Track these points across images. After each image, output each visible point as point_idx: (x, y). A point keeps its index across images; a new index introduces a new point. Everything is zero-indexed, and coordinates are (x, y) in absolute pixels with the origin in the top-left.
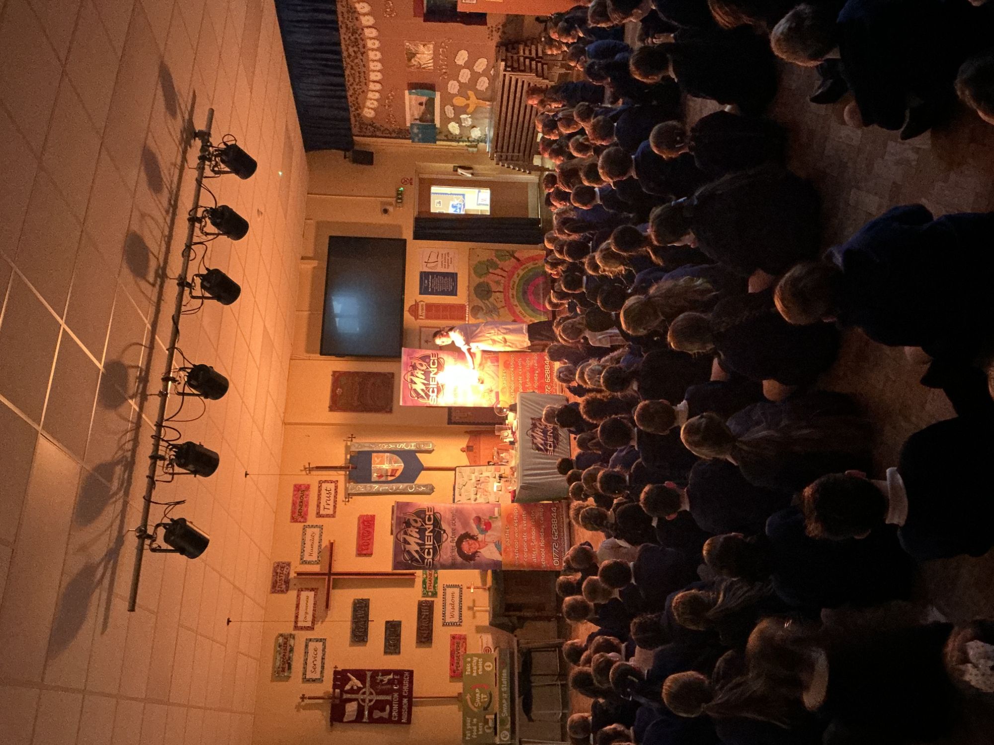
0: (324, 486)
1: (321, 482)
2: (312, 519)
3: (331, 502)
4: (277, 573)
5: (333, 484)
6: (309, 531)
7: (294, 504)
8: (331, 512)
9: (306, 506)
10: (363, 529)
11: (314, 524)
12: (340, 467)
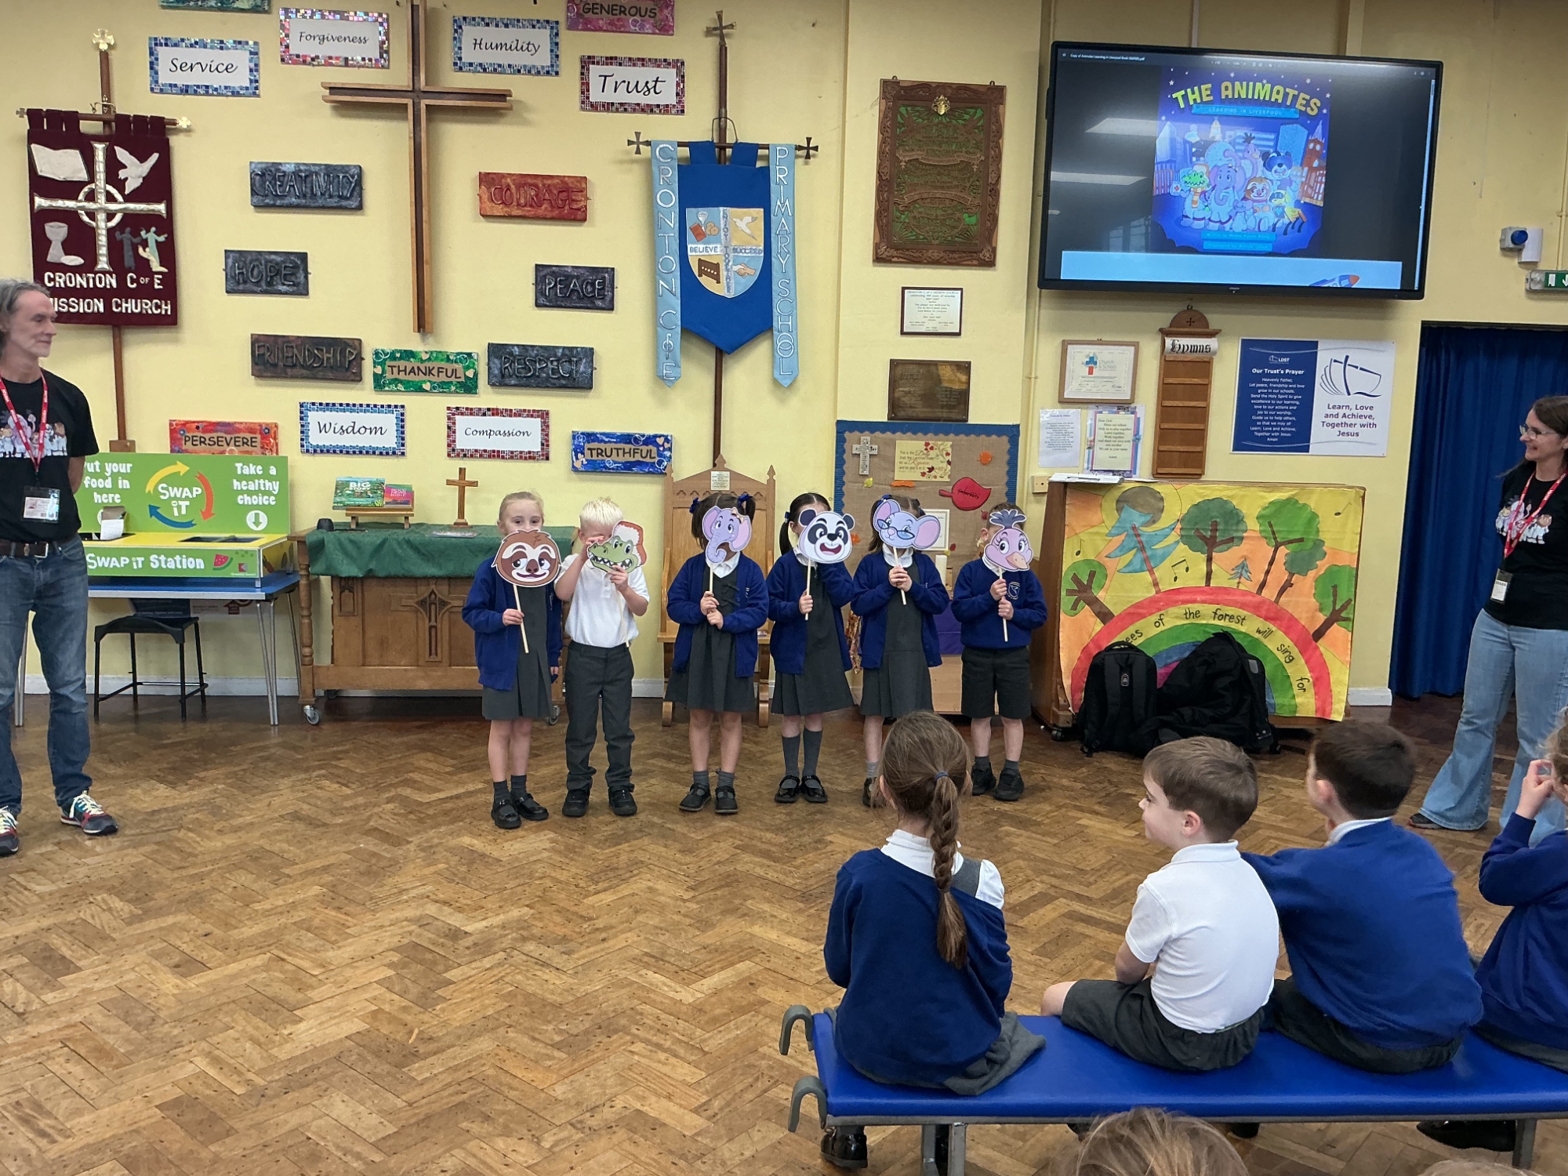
0: (670, 75)
1: (678, 65)
2: (577, 44)
3: (621, 97)
5: (673, 100)
6: (542, 37)
8: (595, 96)
9: (611, 23)
10: (549, 188)
11: (563, 51)
12: (721, 118)
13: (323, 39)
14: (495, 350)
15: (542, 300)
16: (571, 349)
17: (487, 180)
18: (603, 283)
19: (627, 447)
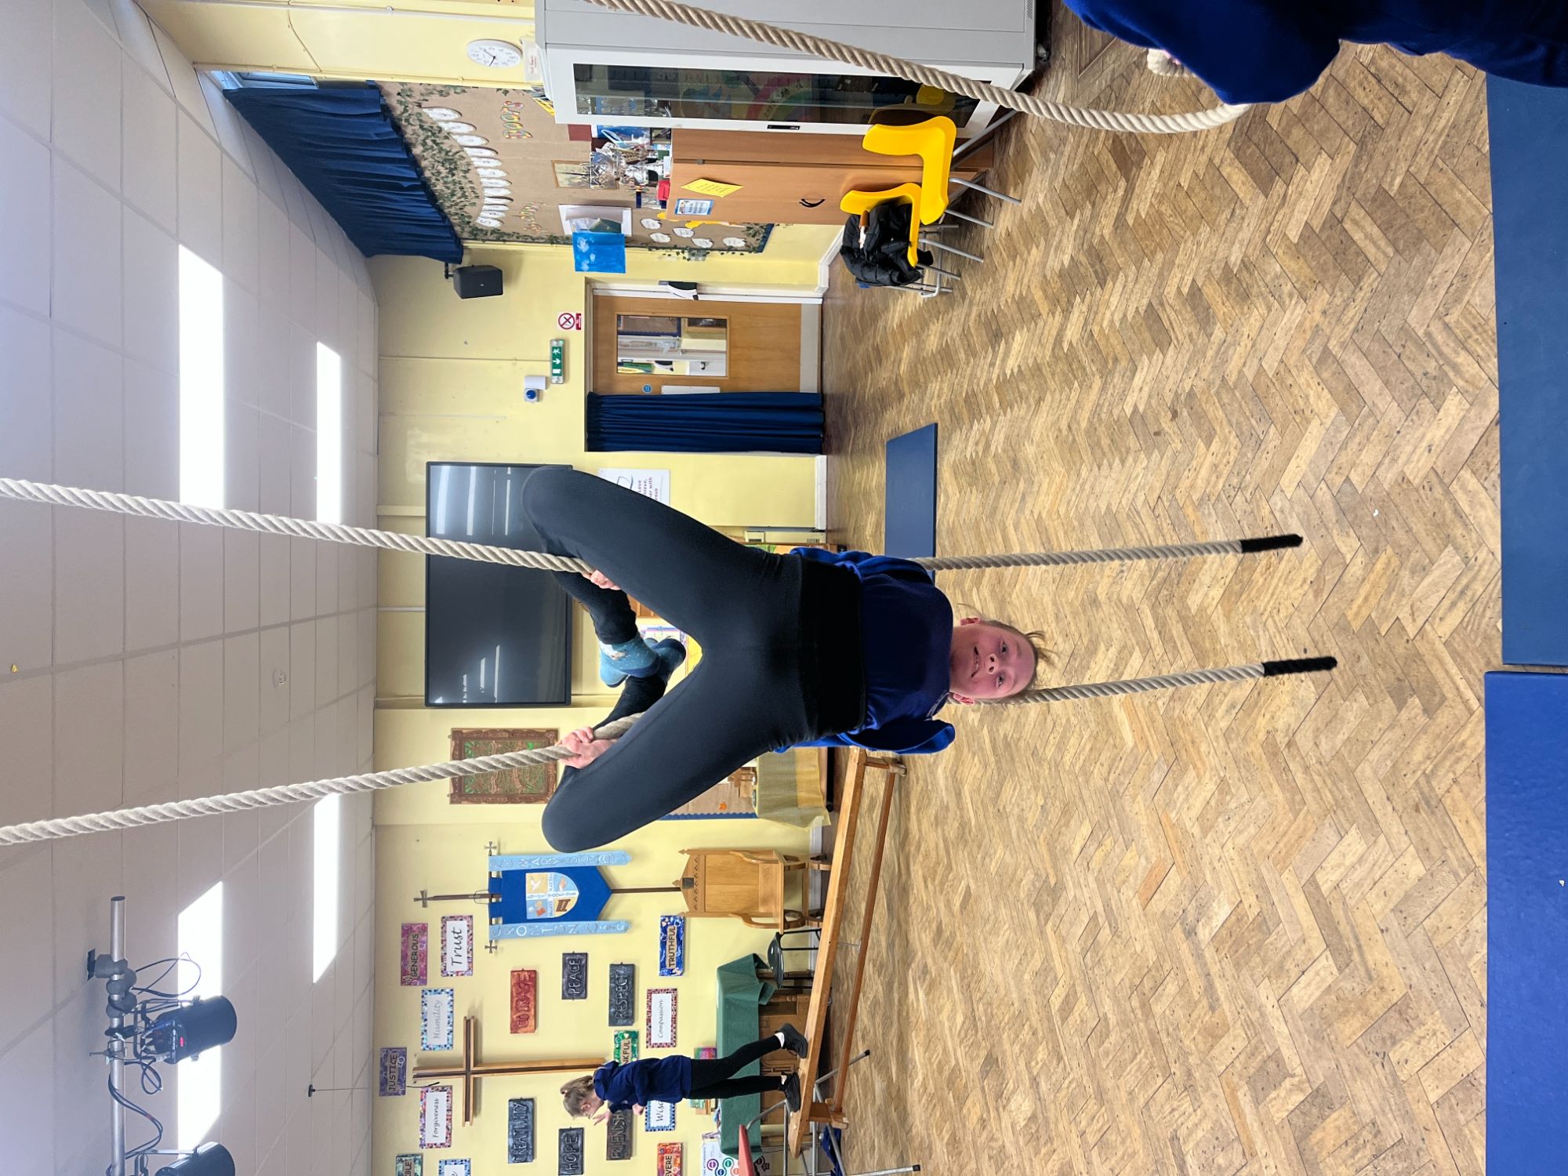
0: (450, 924)
1: (444, 920)
2: (434, 979)
3: (464, 952)
4: (386, 1068)
5: (465, 923)
6: (431, 998)
7: (404, 957)
8: (464, 967)
9: (422, 960)
10: (519, 994)
11: (439, 987)
12: (475, 896)
13: (436, 1124)
14: (613, 1021)
15: (583, 995)
16: (611, 979)
17: (515, 1028)
18: (572, 960)
19: (668, 944)
